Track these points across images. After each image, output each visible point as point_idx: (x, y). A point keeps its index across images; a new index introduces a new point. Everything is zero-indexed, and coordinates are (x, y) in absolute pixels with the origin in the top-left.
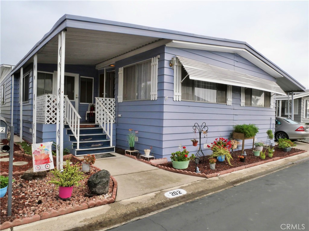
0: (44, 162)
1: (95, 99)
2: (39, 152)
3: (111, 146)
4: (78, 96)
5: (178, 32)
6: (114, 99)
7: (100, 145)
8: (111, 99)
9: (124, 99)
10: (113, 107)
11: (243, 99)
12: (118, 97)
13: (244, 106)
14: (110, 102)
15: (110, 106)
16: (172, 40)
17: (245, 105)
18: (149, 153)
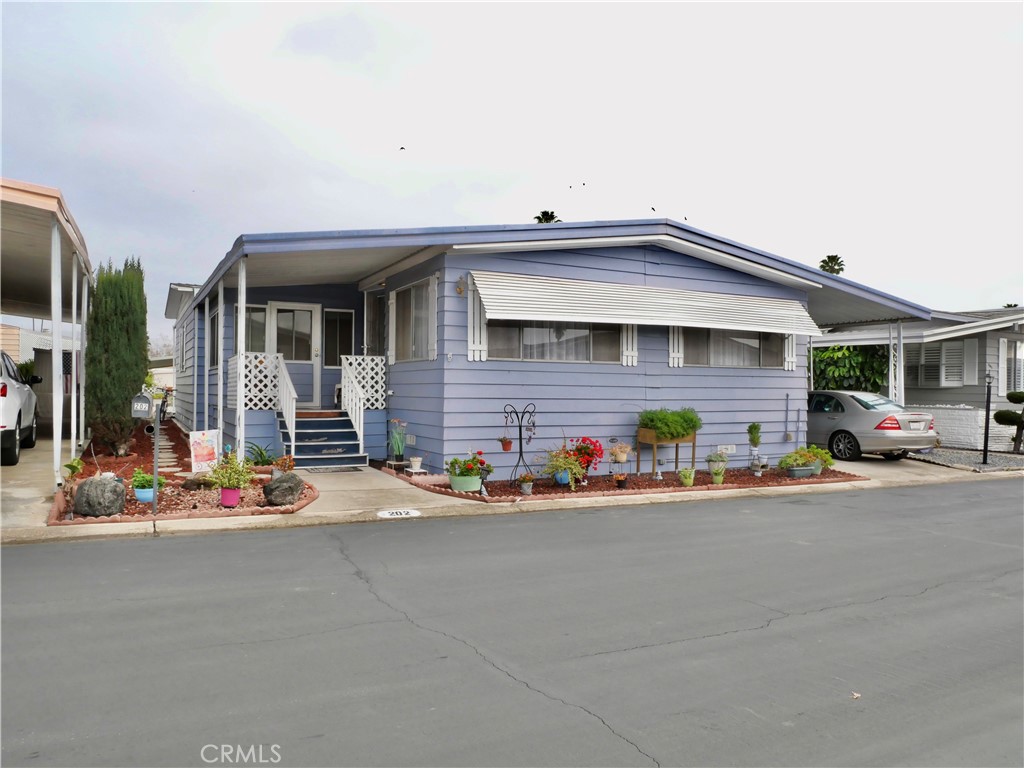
0: (206, 458)
1: (340, 359)
2: (199, 443)
3: (361, 453)
4: (319, 353)
5: (465, 227)
6: (384, 358)
7: (340, 450)
8: (375, 358)
9: (397, 359)
10: (381, 374)
11: (676, 350)
12: (389, 353)
13: (681, 365)
14: (373, 365)
15: (373, 374)
16: (452, 245)
17: (685, 363)
18: (419, 464)
